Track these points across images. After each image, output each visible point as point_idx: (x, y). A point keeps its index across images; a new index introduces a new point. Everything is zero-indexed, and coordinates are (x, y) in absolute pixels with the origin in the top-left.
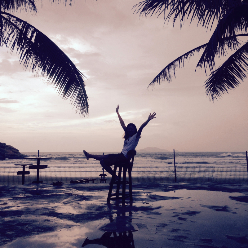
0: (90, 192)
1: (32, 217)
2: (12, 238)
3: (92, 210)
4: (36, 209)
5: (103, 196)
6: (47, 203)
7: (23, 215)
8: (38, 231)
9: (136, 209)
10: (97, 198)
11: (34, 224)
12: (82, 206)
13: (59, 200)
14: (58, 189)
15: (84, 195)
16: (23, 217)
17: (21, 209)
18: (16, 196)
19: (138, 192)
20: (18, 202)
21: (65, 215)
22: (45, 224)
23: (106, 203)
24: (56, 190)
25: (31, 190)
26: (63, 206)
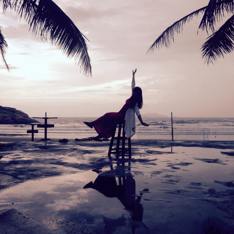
0: (93, 148)
1: (41, 165)
2: (23, 180)
3: (94, 161)
4: (44, 159)
5: (105, 151)
6: (54, 155)
7: (33, 164)
8: (46, 175)
9: (134, 161)
10: (98, 152)
11: (42, 170)
12: (85, 158)
13: (65, 153)
14: (64, 145)
15: (87, 150)
16: (33, 165)
17: (31, 159)
18: (27, 150)
19: (137, 148)
20: (28, 154)
21: (70, 164)
22: (52, 170)
23: (107, 156)
24: (62, 145)
25: (40, 145)
26: (68, 158)
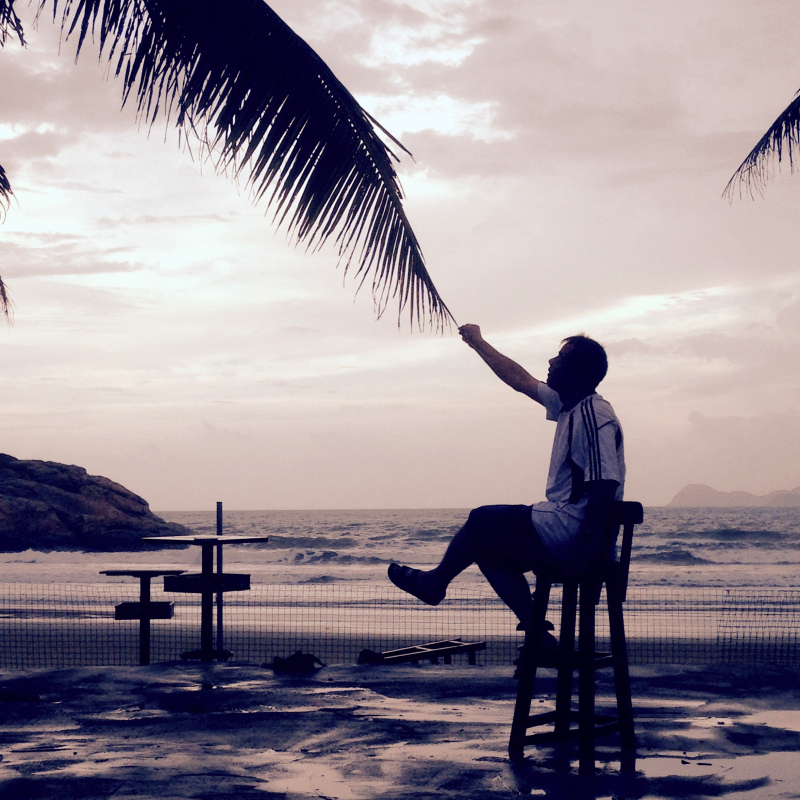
0: (437, 707)
3: (426, 783)
4: (174, 773)
5: (500, 725)
6: (227, 747)
10: (463, 731)
12: (385, 768)
13: (287, 739)
14: (293, 691)
15: (408, 717)
17: (111, 772)
18: (100, 717)
20: (102, 740)
24: (285, 690)
25: (169, 691)
26: (297, 766)
